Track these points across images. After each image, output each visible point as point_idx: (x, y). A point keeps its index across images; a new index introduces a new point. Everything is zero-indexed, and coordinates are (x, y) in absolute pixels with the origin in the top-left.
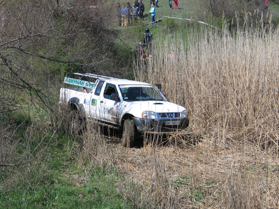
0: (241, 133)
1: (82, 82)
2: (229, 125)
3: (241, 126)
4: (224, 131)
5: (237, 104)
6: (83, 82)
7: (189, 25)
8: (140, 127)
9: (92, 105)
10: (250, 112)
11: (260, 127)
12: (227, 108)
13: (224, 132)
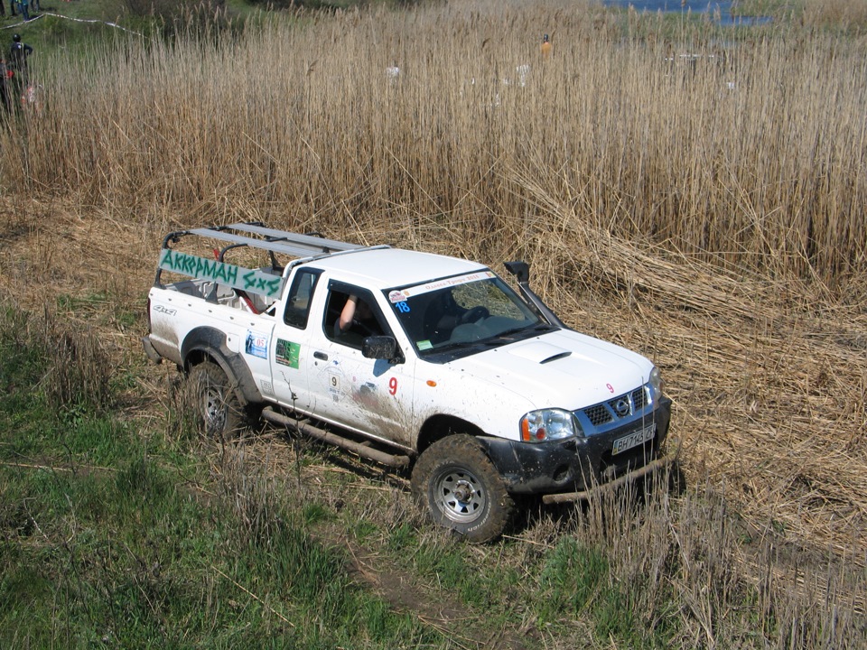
0: (192, 212)
1: (227, 270)
2: (173, 200)
3: (191, 200)
4: (165, 209)
5: (183, 165)
6: (233, 272)
7: (95, 29)
8: (514, 479)
9: (279, 361)
10: (206, 175)
11: (223, 199)
12: (167, 172)
13: (164, 212)
